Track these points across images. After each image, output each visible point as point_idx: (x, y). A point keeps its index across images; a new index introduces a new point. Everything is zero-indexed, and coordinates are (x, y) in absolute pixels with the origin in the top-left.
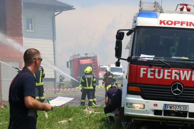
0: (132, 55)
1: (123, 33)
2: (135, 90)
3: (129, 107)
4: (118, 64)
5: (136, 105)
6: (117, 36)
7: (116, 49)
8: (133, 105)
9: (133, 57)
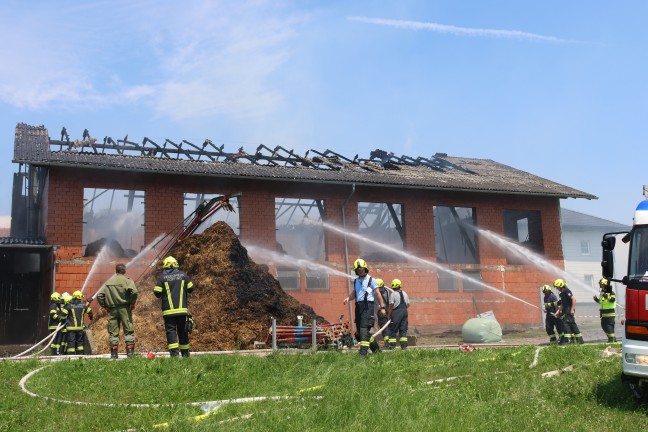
0: (629, 273)
1: (614, 239)
2: (638, 332)
3: (630, 361)
4: (607, 289)
5: (642, 358)
6: (603, 244)
7: (603, 264)
8: (637, 357)
9: (632, 276)
